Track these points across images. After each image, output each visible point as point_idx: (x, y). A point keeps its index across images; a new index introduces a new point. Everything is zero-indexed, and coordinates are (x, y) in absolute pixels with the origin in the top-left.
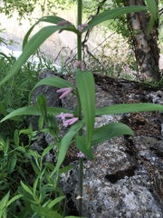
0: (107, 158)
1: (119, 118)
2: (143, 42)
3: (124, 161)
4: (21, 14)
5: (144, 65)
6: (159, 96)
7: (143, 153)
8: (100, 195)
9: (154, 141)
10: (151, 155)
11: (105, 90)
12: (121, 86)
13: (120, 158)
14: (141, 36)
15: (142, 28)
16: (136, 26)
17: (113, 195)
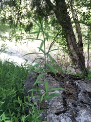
0: (56, 107)
1: (61, 92)
2: (75, 55)
3: (62, 108)
4: (16, 40)
5: (77, 66)
6: (79, 83)
7: (69, 106)
8: (53, 119)
9: (74, 101)
10: (72, 106)
11: (57, 80)
12: (63, 78)
13: (60, 107)
14: (74, 52)
15: (74, 49)
16: (72, 48)
17: (57, 119)
